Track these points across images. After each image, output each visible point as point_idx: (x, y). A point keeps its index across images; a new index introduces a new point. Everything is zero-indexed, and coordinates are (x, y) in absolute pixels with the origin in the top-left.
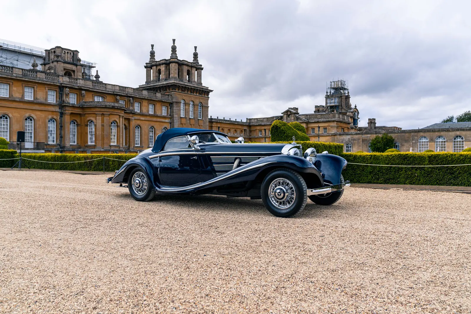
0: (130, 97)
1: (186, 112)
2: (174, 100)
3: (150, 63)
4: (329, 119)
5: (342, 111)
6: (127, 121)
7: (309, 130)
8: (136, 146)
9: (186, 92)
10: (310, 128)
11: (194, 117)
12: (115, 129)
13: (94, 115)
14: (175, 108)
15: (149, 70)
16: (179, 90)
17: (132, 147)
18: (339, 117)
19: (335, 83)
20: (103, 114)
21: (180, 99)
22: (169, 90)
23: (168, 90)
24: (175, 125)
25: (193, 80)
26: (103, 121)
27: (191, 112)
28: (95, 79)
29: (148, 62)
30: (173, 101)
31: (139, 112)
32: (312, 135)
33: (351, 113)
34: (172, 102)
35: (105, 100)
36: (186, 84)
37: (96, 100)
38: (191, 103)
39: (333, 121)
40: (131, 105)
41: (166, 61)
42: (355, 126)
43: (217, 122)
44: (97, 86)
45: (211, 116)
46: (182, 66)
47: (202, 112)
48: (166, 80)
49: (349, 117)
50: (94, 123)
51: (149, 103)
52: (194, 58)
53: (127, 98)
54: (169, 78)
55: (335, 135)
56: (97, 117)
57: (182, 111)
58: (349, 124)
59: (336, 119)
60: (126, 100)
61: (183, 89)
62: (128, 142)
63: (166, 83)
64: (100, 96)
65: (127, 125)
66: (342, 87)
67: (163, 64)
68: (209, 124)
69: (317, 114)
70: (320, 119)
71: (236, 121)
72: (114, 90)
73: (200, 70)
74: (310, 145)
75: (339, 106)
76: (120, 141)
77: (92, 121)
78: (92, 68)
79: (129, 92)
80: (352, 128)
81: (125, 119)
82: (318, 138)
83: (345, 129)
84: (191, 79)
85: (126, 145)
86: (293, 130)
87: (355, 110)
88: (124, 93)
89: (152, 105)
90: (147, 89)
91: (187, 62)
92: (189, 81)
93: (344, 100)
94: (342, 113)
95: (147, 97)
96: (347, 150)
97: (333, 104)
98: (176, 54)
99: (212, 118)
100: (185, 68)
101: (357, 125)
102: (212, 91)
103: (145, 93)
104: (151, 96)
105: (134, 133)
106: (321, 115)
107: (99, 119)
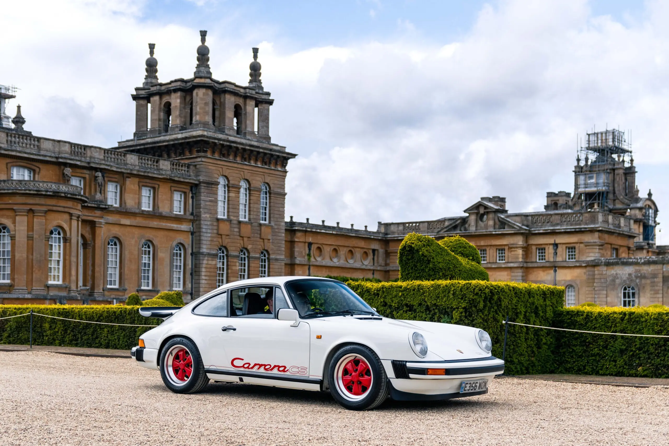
0: (96, 169)
1: (231, 206)
2: (202, 178)
3: (146, 87)
4: (580, 224)
5: (614, 205)
6: (88, 228)
7: (531, 253)
8: (109, 286)
9: (231, 158)
10: (534, 248)
11: (250, 219)
12: (60, 246)
13: (10, 213)
14: (204, 197)
15: (142, 106)
16: (213, 153)
17: (98, 290)
18: (606, 221)
19: (599, 136)
20: (31, 211)
21: (216, 176)
22: (191, 152)
23: (187, 153)
24: (203, 238)
25: (249, 129)
26: (30, 227)
27: (242, 207)
28: (13, 126)
29: (141, 86)
30: (199, 181)
31: (117, 205)
32: (539, 265)
33: (637, 212)
34: (197, 182)
35: (37, 176)
36: (231, 138)
37: (15, 177)
38: (243, 184)
39: (592, 231)
40: (98, 189)
41: (183, 85)
42: (648, 244)
43: (306, 231)
44: (19, 143)
45: (291, 217)
46: (222, 96)
47: (270, 207)
48: (183, 128)
49: (632, 222)
50: (9, 231)
51: (141, 184)
52: (251, 75)
53: (88, 172)
54: (191, 123)
55: (594, 265)
56: (17, 218)
57: (220, 204)
58: (632, 237)
59: (599, 225)
60: (87, 176)
61: (225, 152)
62: (89, 278)
63: (184, 135)
64: (24, 167)
65: (88, 236)
66: (616, 148)
67: (175, 91)
68: (286, 237)
69: (552, 212)
70: (557, 224)
71: (352, 230)
72: (59, 153)
73: (265, 106)
74: (480, 290)
75: (607, 193)
76: (70, 275)
77: (4, 228)
78: (7, 100)
79: (94, 158)
80: (640, 248)
81: (84, 221)
82: (552, 272)
83: (621, 250)
84: (243, 126)
85: (84, 285)
86: (448, 254)
87: (649, 203)
88: (83, 159)
89: (148, 189)
90: (138, 152)
91: (233, 87)
92: (238, 131)
93: (620, 180)
94: (616, 209)
95: (138, 171)
96: (625, 302)
97: (593, 189)
98: (208, 66)
99: (294, 220)
100: (230, 101)
101: (652, 240)
102: (294, 156)
103: (132, 159)
104: (147, 168)
105: (105, 256)
106: (561, 215)
107: (22, 221)
